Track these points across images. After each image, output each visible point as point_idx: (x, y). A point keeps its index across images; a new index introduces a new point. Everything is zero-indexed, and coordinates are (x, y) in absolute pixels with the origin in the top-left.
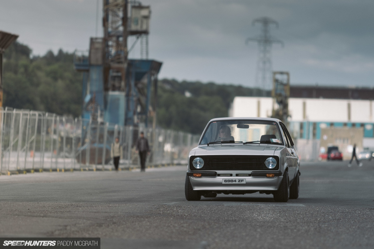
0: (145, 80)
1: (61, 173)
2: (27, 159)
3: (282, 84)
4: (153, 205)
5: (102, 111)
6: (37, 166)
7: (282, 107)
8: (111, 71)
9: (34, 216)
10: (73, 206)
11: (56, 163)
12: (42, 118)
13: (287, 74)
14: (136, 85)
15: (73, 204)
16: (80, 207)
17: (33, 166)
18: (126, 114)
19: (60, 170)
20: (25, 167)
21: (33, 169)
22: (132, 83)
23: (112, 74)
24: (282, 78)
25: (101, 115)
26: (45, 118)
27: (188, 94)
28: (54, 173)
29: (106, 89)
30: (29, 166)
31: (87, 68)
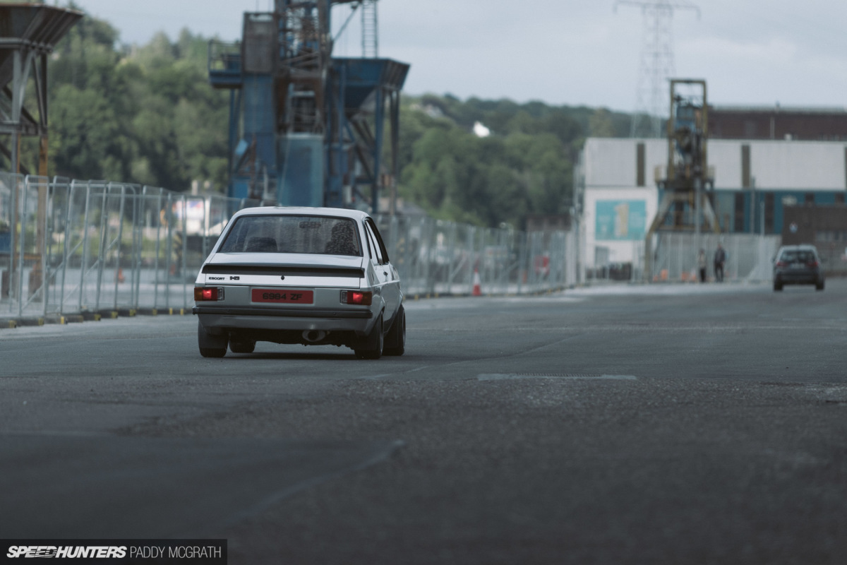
0: (370, 106)
1: (177, 317)
2: (102, 288)
3: (690, 106)
4: (338, 381)
5: (271, 176)
6: (123, 303)
7: (689, 160)
8: (291, 87)
9: (100, 402)
10: (180, 384)
11: (167, 294)
12: (134, 196)
13: (703, 83)
14: (349, 116)
15: (181, 379)
16: (193, 385)
17: (116, 304)
18: (327, 183)
19: (176, 312)
20: (98, 304)
21: (115, 310)
22: (340, 112)
23: (294, 92)
24: (691, 94)
25: (271, 186)
26: (140, 196)
27: (481, 131)
28: (162, 318)
29: (282, 128)
30: (107, 303)
31: (237, 81)
